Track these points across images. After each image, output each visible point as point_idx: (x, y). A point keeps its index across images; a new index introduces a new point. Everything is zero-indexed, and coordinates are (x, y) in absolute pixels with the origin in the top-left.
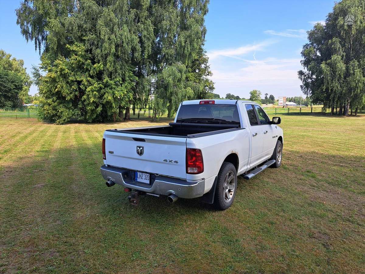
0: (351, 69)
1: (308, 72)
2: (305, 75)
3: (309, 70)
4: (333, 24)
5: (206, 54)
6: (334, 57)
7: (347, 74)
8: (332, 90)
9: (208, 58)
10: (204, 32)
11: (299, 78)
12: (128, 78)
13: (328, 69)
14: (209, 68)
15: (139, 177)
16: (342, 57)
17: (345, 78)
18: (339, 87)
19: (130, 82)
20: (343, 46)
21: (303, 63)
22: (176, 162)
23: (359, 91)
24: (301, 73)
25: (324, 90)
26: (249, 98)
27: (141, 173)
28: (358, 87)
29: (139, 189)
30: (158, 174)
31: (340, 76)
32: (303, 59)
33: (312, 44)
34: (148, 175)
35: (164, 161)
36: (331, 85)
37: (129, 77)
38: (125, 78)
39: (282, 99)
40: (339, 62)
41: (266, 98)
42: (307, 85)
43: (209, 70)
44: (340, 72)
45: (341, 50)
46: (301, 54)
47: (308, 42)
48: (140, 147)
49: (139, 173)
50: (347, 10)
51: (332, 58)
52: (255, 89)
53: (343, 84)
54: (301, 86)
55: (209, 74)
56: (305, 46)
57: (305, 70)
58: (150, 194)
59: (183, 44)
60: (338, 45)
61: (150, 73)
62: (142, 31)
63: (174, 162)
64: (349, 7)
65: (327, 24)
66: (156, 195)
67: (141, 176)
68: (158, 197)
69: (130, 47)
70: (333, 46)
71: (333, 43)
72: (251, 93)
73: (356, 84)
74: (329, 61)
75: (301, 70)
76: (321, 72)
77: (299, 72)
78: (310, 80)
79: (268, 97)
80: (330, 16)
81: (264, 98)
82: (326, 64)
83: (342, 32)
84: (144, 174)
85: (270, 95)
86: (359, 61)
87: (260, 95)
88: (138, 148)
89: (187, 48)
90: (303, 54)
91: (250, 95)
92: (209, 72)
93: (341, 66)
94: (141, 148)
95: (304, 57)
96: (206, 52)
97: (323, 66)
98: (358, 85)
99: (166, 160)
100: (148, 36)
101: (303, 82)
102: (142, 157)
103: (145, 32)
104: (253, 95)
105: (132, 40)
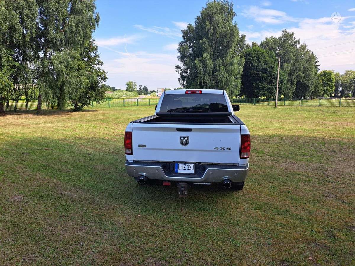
0: (218, 66)
1: (184, 67)
2: (182, 70)
3: (184, 65)
4: (202, 27)
5: (94, 42)
6: (205, 55)
7: (215, 70)
8: (204, 83)
9: (97, 47)
10: (98, 19)
11: (177, 72)
12: (5, 64)
13: (201, 65)
14: (99, 57)
15: (180, 168)
16: (211, 55)
17: (213, 73)
18: (209, 81)
19: (9, 67)
20: (211, 46)
21: (180, 59)
22: (229, 149)
23: (224, 84)
24: (178, 67)
25: (198, 83)
26: (126, 89)
27: (182, 164)
28: (223, 81)
29: (187, 180)
30: (200, 163)
31: (210, 71)
32: (179, 54)
33: (186, 42)
34: (192, 165)
35: (215, 149)
36: (203, 79)
37: (8, 61)
38: (2, 63)
39: (161, 91)
40: (209, 60)
41: (140, 89)
42: (183, 78)
43: (100, 59)
44: (209, 68)
45: (209, 49)
46: (177, 51)
47: (182, 40)
48: (184, 138)
49: (180, 165)
50: (212, 16)
51: (204, 56)
52: (130, 81)
53: (212, 78)
54: (178, 79)
55: (100, 63)
56: (180, 43)
57: (182, 65)
58: (198, 183)
59: (75, 30)
60: (207, 45)
61: (32, 59)
62: (23, 8)
63: (227, 149)
64: (213, 13)
65: (196, 25)
66: (206, 184)
67: (183, 167)
68: (209, 185)
69: (7, 25)
70: (203, 45)
71: (203, 43)
72: (127, 84)
73: (222, 79)
74: (201, 58)
75: (178, 64)
76: (195, 67)
77: (176, 66)
78: (185, 74)
79: (142, 88)
80: (198, 18)
81: (138, 89)
82: (199, 60)
83: (210, 34)
84: (187, 164)
85: (144, 87)
86: (223, 60)
87: (136, 86)
88: (182, 138)
89: (80, 35)
90: (180, 50)
91: (126, 86)
92: (99, 62)
93: (210, 63)
94: (186, 139)
95: (180, 53)
96: (94, 40)
97: (197, 62)
98: (223, 79)
99: (217, 148)
100: (32, 16)
101: (180, 75)
102: (186, 147)
103: (27, 10)
104: (130, 86)
105: (12, 18)
